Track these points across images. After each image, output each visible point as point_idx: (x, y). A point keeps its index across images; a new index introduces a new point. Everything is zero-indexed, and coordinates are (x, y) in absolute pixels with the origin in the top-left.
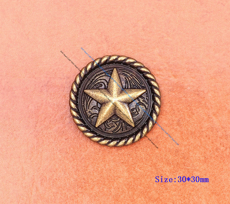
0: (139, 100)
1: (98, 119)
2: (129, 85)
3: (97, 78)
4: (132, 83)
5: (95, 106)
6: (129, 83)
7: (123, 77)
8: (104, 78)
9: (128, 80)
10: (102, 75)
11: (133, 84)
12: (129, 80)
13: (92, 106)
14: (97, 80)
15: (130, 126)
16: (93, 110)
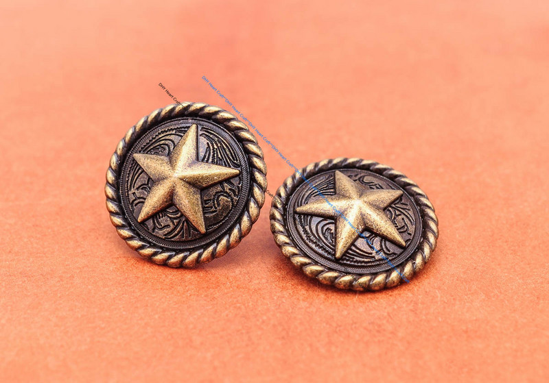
0: (223, 188)
1: (143, 208)
2: (211, 156)
3: (160, 136)
4: (217, 155)
5: (144, 184)
6: (212, 154)
7: (204, 141)
8: (172, 137)
9: (211, 148)
10: (171, 132)
11: (220, 156)
12: (214, 148)
13: (140, 184)
14: (159, 140)
15: (195, 229)
16: (140, 190)
